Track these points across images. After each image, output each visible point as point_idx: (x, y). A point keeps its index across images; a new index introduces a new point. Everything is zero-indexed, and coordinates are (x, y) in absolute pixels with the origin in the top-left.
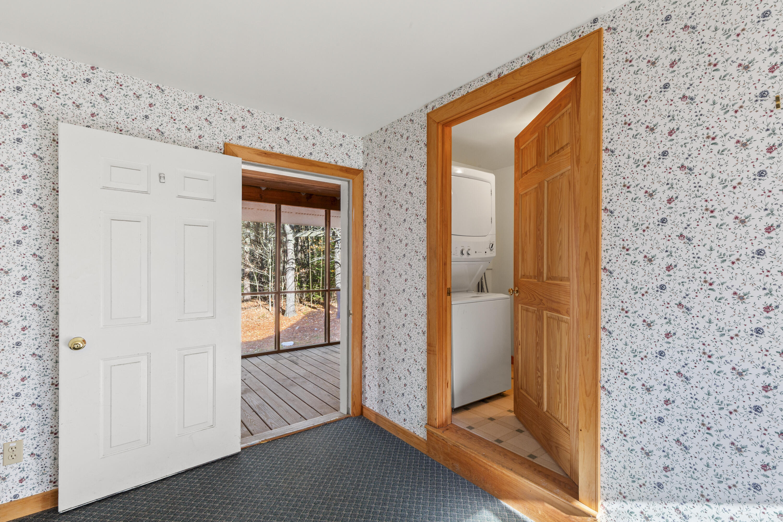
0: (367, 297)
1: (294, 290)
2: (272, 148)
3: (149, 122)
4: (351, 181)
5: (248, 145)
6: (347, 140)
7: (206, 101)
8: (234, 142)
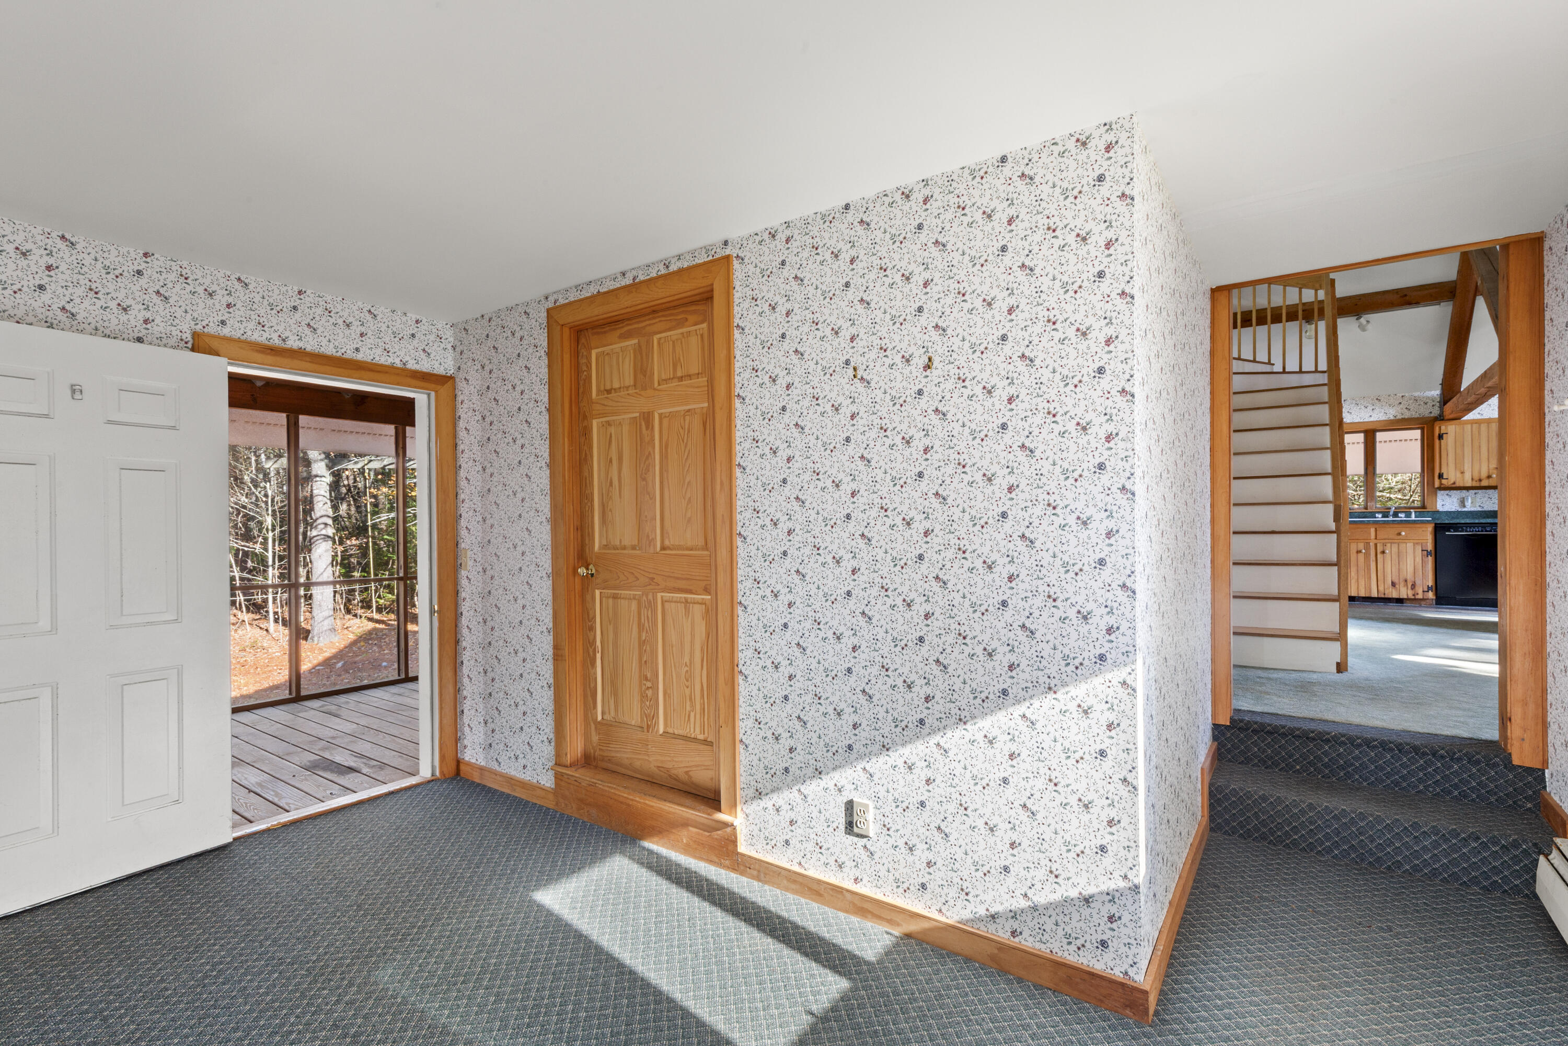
0: (464, 582)
1: (331, 579)
2: (284, 340)
3: (46, 297)
4: (433, 394)
5: (239, 335)
6: (424, 327)
7: (158, 262)
8: (213, 329)
